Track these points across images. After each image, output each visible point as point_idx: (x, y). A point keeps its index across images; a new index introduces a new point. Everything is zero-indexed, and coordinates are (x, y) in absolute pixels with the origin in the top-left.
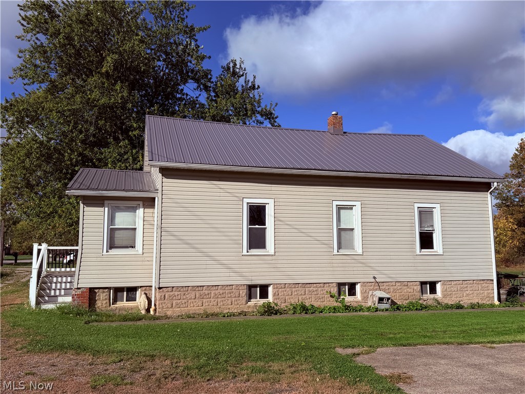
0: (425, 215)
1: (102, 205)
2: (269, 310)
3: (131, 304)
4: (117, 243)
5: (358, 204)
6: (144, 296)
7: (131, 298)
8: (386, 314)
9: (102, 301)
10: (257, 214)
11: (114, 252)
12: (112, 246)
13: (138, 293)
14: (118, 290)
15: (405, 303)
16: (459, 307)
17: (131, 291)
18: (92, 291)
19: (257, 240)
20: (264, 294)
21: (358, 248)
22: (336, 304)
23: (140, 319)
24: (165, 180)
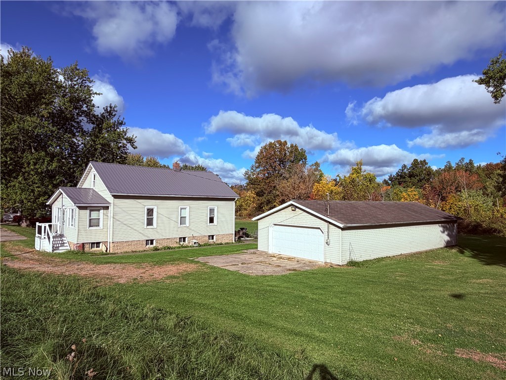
0: (212, 211)
1: (87, 209)
2: (156, 249)
3: (98, 249)
4: (92, 224)
5: (188, 207)
6: (104, 245)
7: (98, 247)
8: (197, 248)
9: (87, 248)
10: (150, 212)
11: (91, 228)
12: (90, 226)
13: (101, 244)
14: (93, 243)
15: (203, 243)
16: (221, 244)
17: (98, 244)
18: (83, 244)
19: (150, 222)
20: (152, 243)
21: (187, 224)
22: (179, 245)
23: (103, 254)
24: (115, 200)
